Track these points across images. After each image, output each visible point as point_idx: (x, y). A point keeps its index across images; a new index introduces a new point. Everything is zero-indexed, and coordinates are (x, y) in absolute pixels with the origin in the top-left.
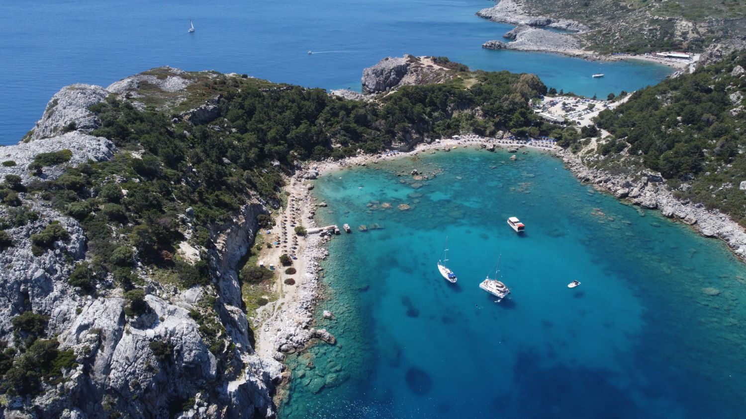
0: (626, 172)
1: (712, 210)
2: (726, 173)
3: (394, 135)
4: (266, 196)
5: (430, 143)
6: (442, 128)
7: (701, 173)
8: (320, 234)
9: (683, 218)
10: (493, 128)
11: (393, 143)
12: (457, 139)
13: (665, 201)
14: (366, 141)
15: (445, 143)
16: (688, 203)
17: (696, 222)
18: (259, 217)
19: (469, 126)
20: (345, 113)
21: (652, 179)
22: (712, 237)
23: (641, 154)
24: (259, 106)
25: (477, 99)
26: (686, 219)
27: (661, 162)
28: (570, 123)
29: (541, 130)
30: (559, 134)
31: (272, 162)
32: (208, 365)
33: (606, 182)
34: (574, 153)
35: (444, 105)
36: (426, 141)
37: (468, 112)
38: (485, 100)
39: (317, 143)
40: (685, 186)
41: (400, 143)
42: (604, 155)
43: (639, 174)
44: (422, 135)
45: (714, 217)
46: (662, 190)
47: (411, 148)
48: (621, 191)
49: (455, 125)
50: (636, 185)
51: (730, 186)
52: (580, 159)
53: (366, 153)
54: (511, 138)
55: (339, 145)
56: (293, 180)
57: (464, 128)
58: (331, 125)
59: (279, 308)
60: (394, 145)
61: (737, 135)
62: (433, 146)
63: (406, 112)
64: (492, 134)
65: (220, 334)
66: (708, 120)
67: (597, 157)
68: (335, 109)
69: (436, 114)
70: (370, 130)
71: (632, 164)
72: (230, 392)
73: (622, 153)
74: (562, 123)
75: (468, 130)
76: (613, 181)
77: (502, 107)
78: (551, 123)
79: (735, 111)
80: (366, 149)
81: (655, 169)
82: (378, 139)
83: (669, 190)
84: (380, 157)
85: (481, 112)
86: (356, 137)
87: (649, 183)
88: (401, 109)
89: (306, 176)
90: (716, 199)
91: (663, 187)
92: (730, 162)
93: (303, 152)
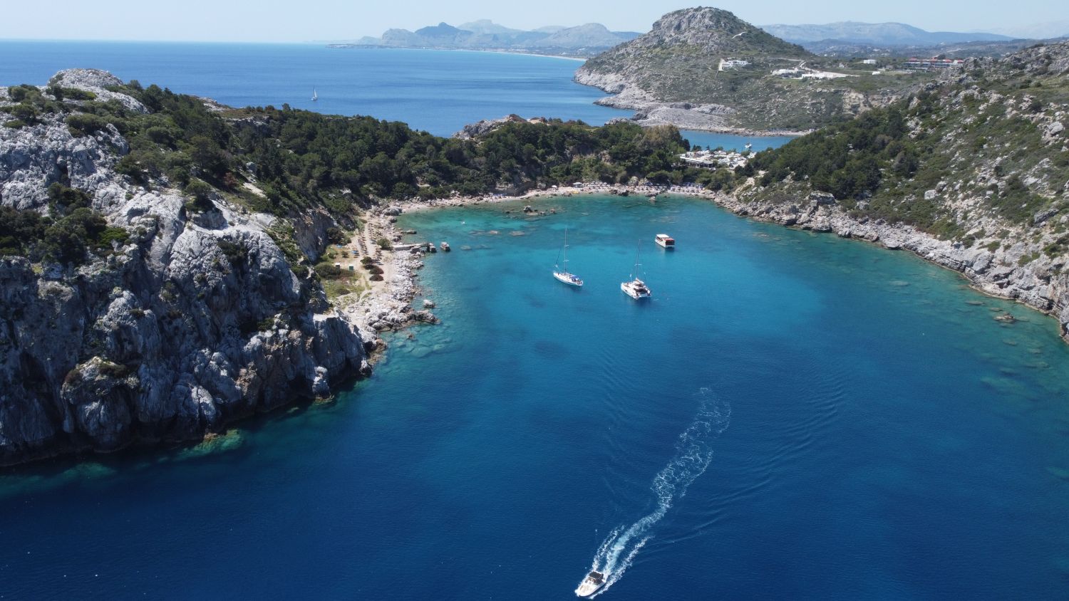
0: (792, 199)
1: (895, 224)
2: (908, 186)
3: (498, 176)
4: (337, 213)
5: (545, 189)
6: (559, 174)
7: (878, 191)
8: (411, 250)
9: (863, 237)
10: (624, 173)
11: (498, 185)
12: (579, 186)
13: (840, 224)
14: (462, 181)
15: (563, 190)
16: (867, 220)
17: (878, 239)
18: (330, 229)
19: (593, 173)
20: (434, 148)
21: (823, 202)
22: (897, 248)
23: (808, 179)
24: (320, 131)
25: (603, 142)
26: (866, 236)
27: (832, 179)
28: (720, 166)
29: (685, 174)
30: (708, 177)
31: (341, 191)
32: (289, 281)
33: (768, 212)
34: (727, 193)
35: (561, 148)
36: (540, 186)
37: (592, 156)
38: (613, 142)
39: (399, 179)
40: (861, 204)
41: (507, 184)
42: (765, 186)
43: (807, 198)
44: (534, 179)
45: (898, 231)
46: (836, 213)
47: (522, 192)
48: (786, 218)
49: (577, 171)
50: (804, 211)
51: (914, 198)
52: (735, 197)
53: (463, 196)
54: (648, 184)
55: (426, 185)
56: (368, 213)
57: (587, 175)
58: (416, 161)
59: (365, 296)
60: (499, 187)
61: (918, 153)
62: (549, 193)
63: (513, 150)
64: (624, 181)
65: (302, 259)
66: (883, 141)
67: (757, 190)
68: (420, 143)
69: (551, 158)
70: (467, 169)
71: (798, 190)
72: (317, 322)
73: (785, 181)
74: (710, 165)
75: (593, 178)
76: (777, 210)
77: (634, 147)
78: (697, 167)
79: (913, 134)
80: (463, 190)
81: (826, 190)
82: (478, 180)
83: (844, 211)
84: (482, 199)
85: (608, 157)
86: (450, 177)
87: (820, 207)
88: (506, 144)
89: (386, 211)
90: (898, 212)
91: (837, 209)
92: (911, 176)
93: (381, 187)
